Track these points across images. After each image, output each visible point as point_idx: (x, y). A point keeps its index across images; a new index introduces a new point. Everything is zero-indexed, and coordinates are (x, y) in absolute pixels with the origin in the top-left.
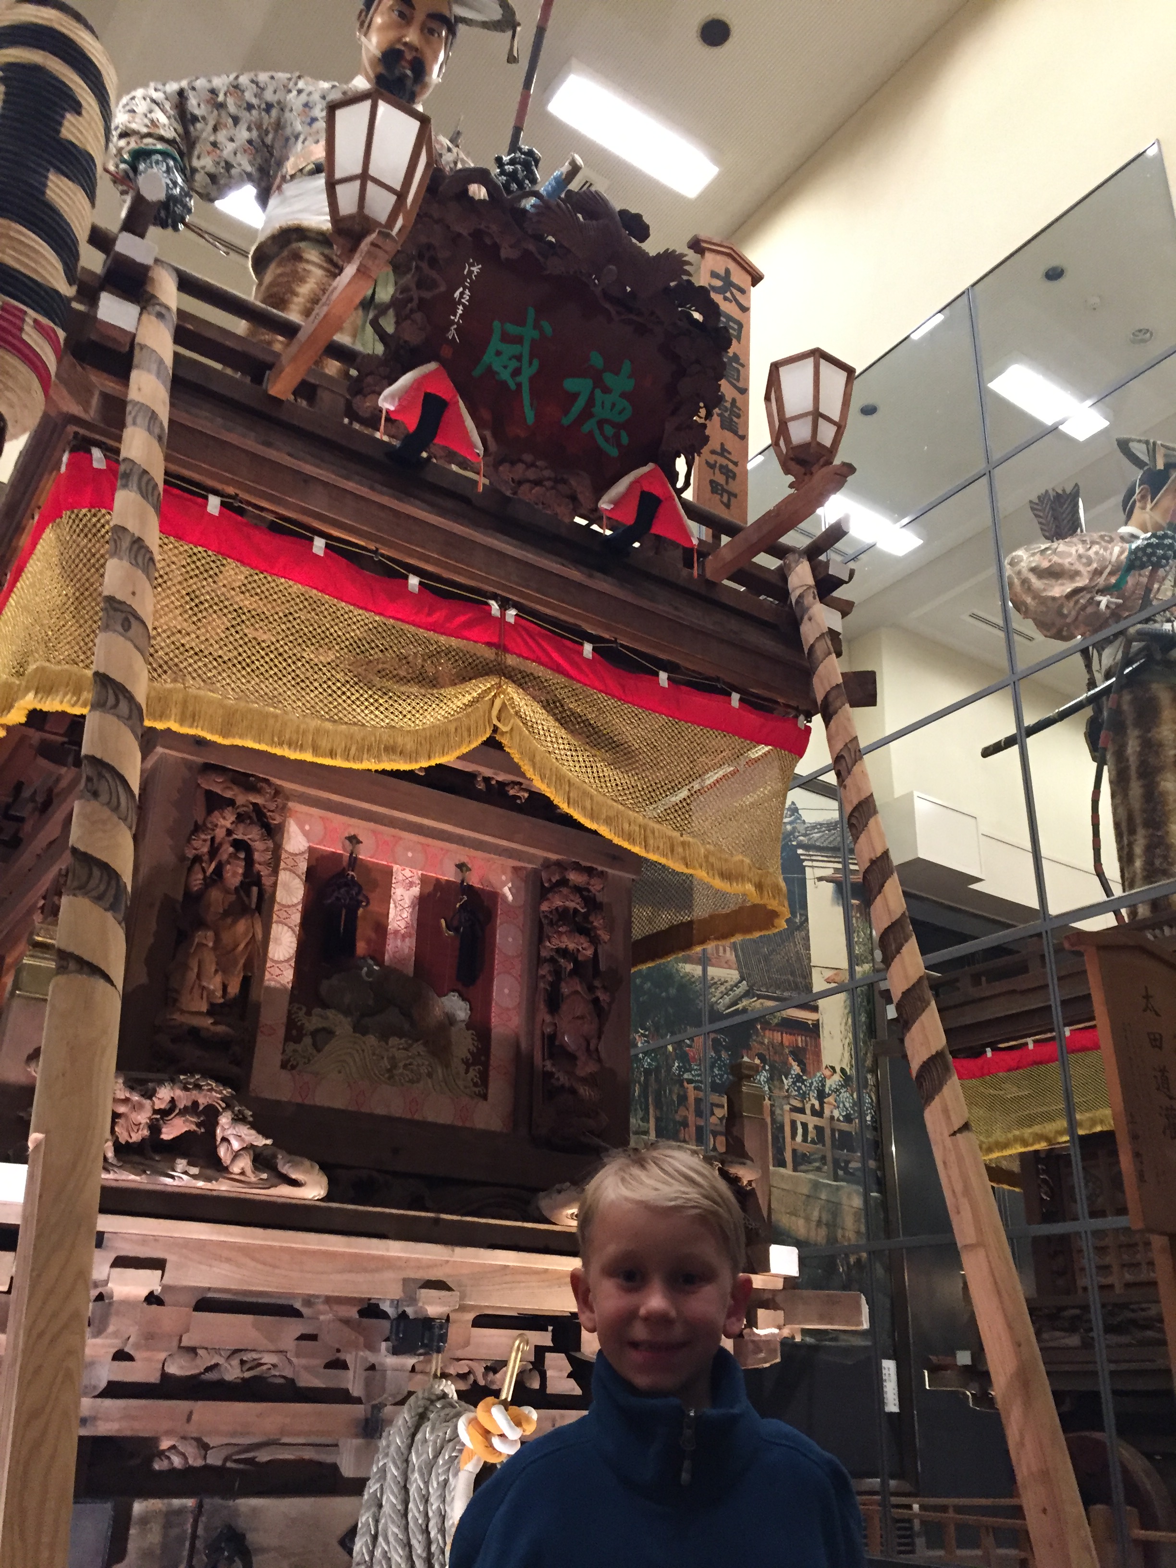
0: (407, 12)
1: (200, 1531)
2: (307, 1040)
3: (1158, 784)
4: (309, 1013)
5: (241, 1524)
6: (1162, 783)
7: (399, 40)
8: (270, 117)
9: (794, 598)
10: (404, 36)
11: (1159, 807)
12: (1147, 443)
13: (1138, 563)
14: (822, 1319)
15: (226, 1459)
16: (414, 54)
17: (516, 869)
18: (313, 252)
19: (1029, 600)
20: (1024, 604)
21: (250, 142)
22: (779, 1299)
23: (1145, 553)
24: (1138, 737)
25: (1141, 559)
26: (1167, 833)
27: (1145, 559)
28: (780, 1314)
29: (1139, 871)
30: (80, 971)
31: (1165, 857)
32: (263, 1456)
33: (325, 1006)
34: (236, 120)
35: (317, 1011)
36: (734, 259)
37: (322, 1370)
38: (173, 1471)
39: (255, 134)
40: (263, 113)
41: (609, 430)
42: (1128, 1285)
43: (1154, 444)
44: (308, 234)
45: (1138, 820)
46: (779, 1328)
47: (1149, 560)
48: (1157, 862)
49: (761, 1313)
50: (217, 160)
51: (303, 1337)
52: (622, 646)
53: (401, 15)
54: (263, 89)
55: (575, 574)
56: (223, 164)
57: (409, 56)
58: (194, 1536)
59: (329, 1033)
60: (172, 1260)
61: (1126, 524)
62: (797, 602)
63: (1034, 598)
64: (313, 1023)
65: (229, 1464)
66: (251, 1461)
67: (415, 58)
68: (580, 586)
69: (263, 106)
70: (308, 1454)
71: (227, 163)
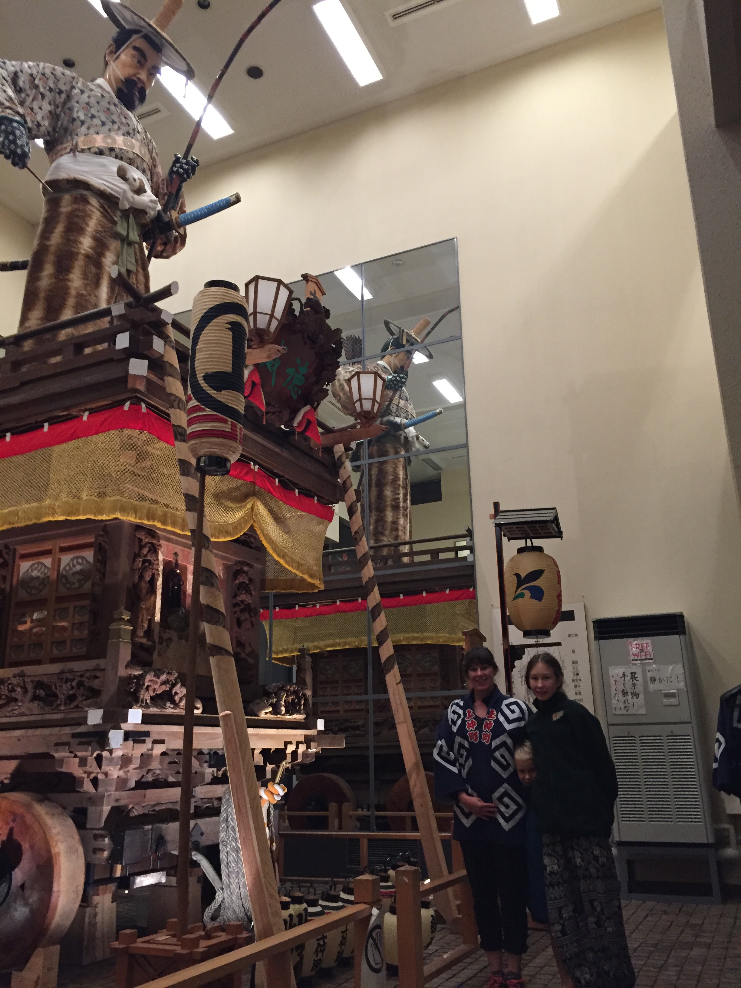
0: (142, 61)
1: (153, 837)
2: (164, 643)
3: (383, 491)
4: (165, 632)
5: (164, 833)
6: (386, 491)
7: (135, 75)
8: (60, 97)
9: (336, 457)
10: (139, 73)
11: (383, 503)
12: (400, 328)
13: (389, 387)
14: (330, 745)
15: (149, 811)
16: (142, 85)
17: (224, 564)
18: (94, 199)
19: (342, 395)
20: (339, 395)
21: (50, 112)
22: (316, 738)
23: (393, 384)
24: (377, 467)
25: (391, 385)
26: (385, 515)
27: (393, 386)
28: (317, 743)
29: (371, 531)
30: (226, 654)
31: (383, 526)
32: (157, 808)
33: (169, 629)
34: (43, 96)
35: (167, 631)
36: (317, 285)
37: (175, 775)
38: (136, 816)
39: (53, 107)
40: (57, 95)
41: (296, 389)
42: (346, 711)
43: (403, 330)
44: (91, 187)
45: (373, 506)
46: (316, 749)
47: (394, 387)
48: (380, 528)
49: (312, 744)
50: (33, 120)
51: (170, 763)
52: (287, 479)
53: (139, 62)
54: (58, 80)
55: (277, 450)
56: (36, 123)
57: (139, 85)
58: (151, 839)
59: (170, 639)
60: (166, 739)
61: (381, 360)
62: (338, 458)
63: (344, 394)
64: (166, 636)
65: (150, 812)
66: (154, 811)
67: (142, 87)
68: (277, 454)
69: (57, 90)
70: (170, 806)
71: (38, 122)
